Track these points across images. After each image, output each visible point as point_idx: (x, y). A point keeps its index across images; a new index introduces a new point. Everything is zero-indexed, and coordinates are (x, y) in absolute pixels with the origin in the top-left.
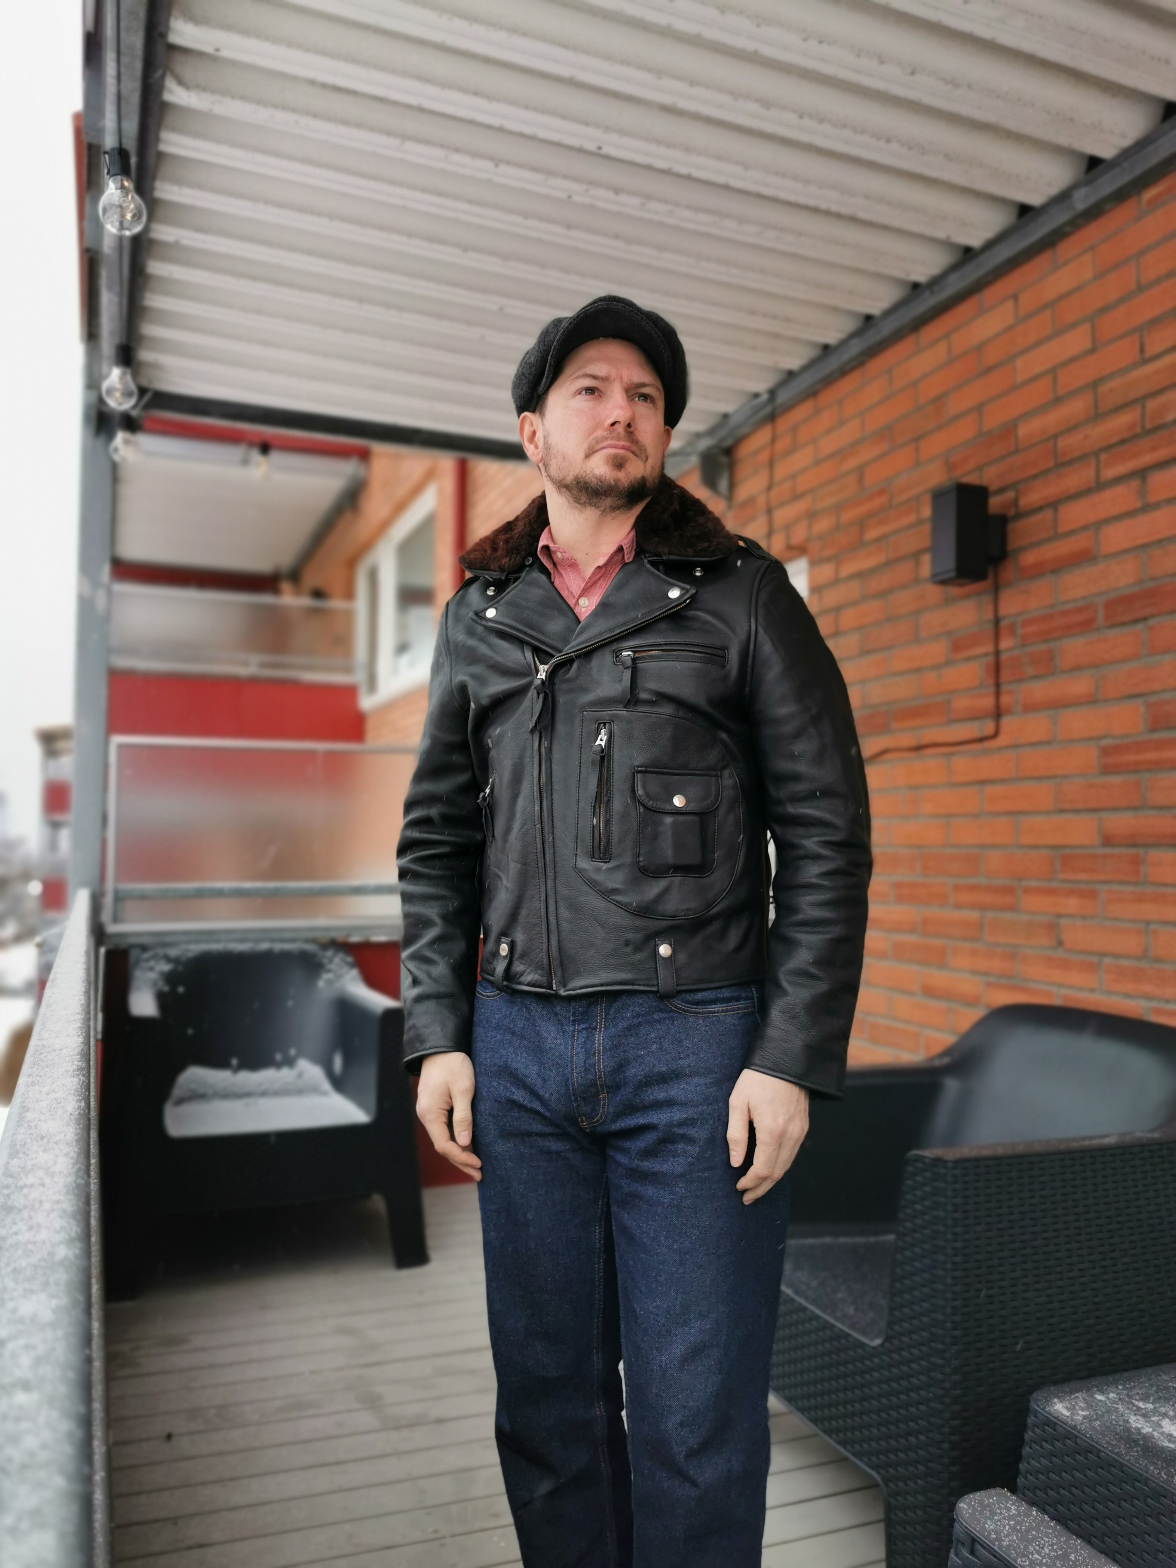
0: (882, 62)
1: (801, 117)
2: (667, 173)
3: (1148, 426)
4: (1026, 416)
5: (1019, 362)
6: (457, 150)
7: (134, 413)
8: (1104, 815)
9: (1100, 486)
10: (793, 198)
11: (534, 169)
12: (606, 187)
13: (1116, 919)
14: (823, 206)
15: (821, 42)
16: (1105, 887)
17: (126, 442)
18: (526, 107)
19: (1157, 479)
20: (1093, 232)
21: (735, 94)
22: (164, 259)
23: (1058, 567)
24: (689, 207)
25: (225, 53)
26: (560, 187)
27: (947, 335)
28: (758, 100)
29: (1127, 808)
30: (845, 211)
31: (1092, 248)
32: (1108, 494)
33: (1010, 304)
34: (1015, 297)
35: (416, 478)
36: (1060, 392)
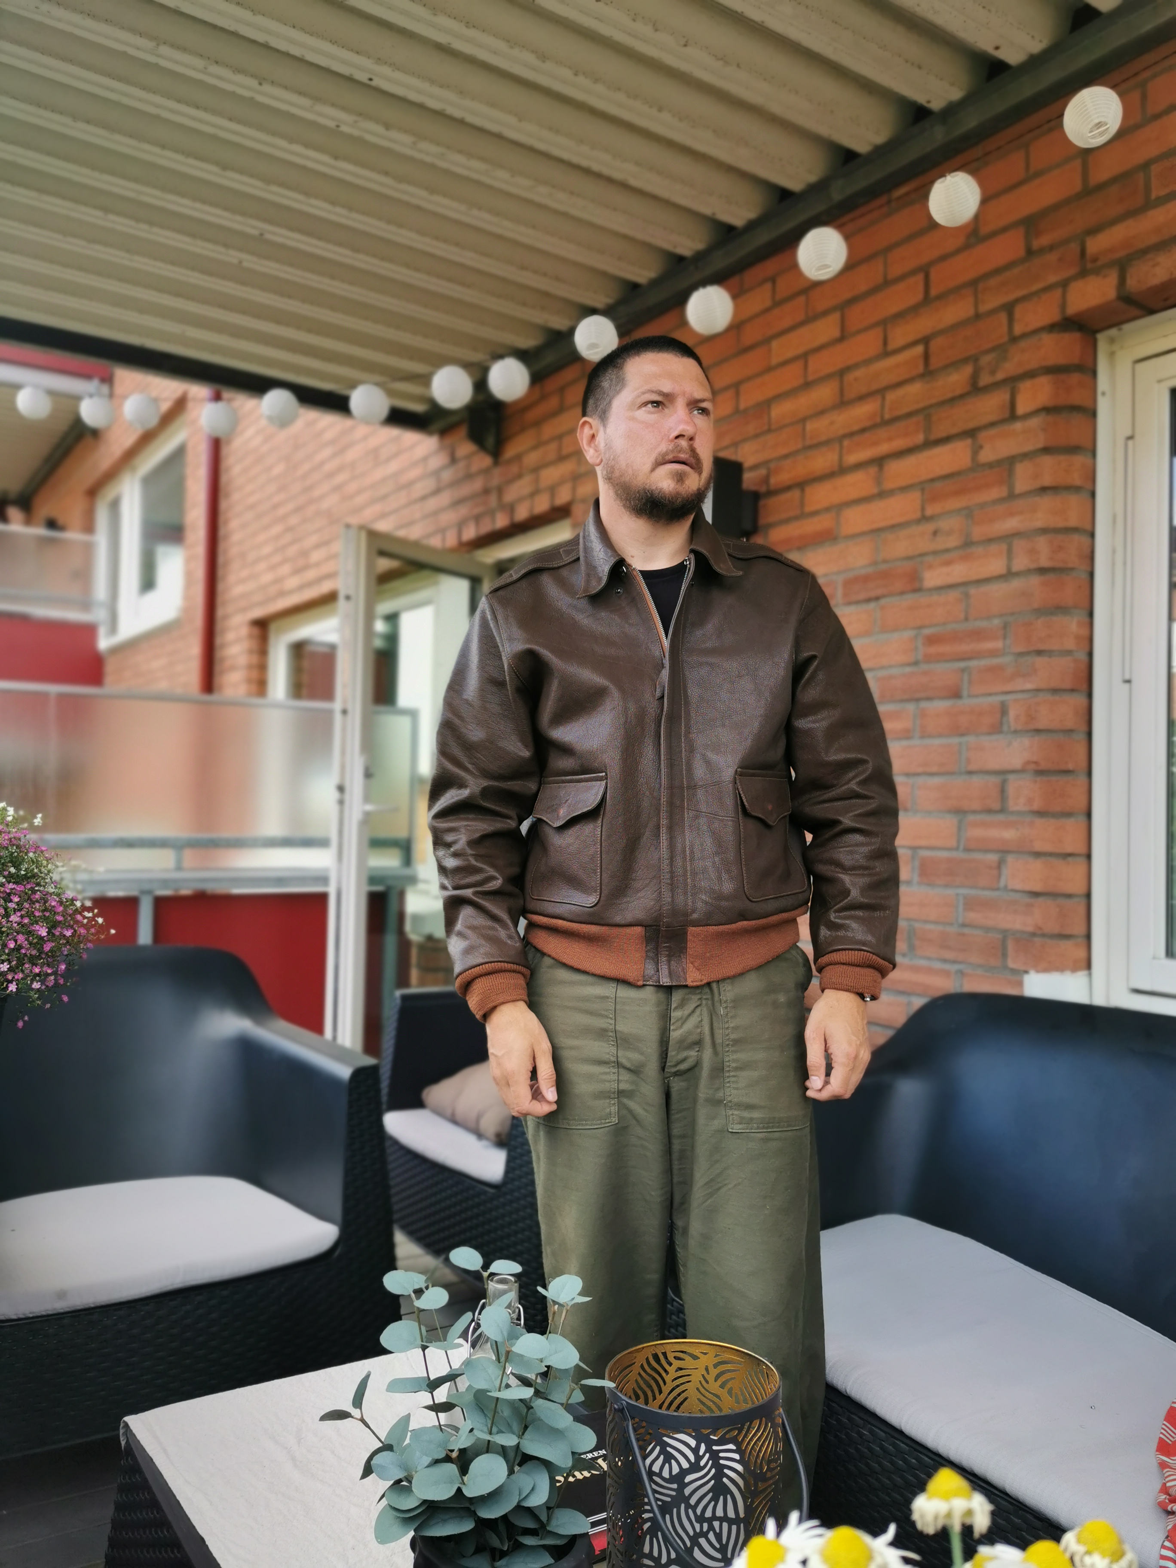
0: (656, 30)
1: (576, 74)
2: (439, 114)
3: (887, 416)
4: (780, 397)
5: (775, 344)
6: (218, 62)
9: (842, 470)
10: (565, 156)
11: (300, 93)
12: (378, 121)
14: (595, 167)
19: (892, 467)
21: (512, 42)
23: (804, 544)
24: (460, 152)
26: (327, 115)
28: (533, 51)
30: (617, 175)
32: (851, 478)
33: (768, 286)
34: (773, 280)
35: (165, 406)
36: (811, 378)
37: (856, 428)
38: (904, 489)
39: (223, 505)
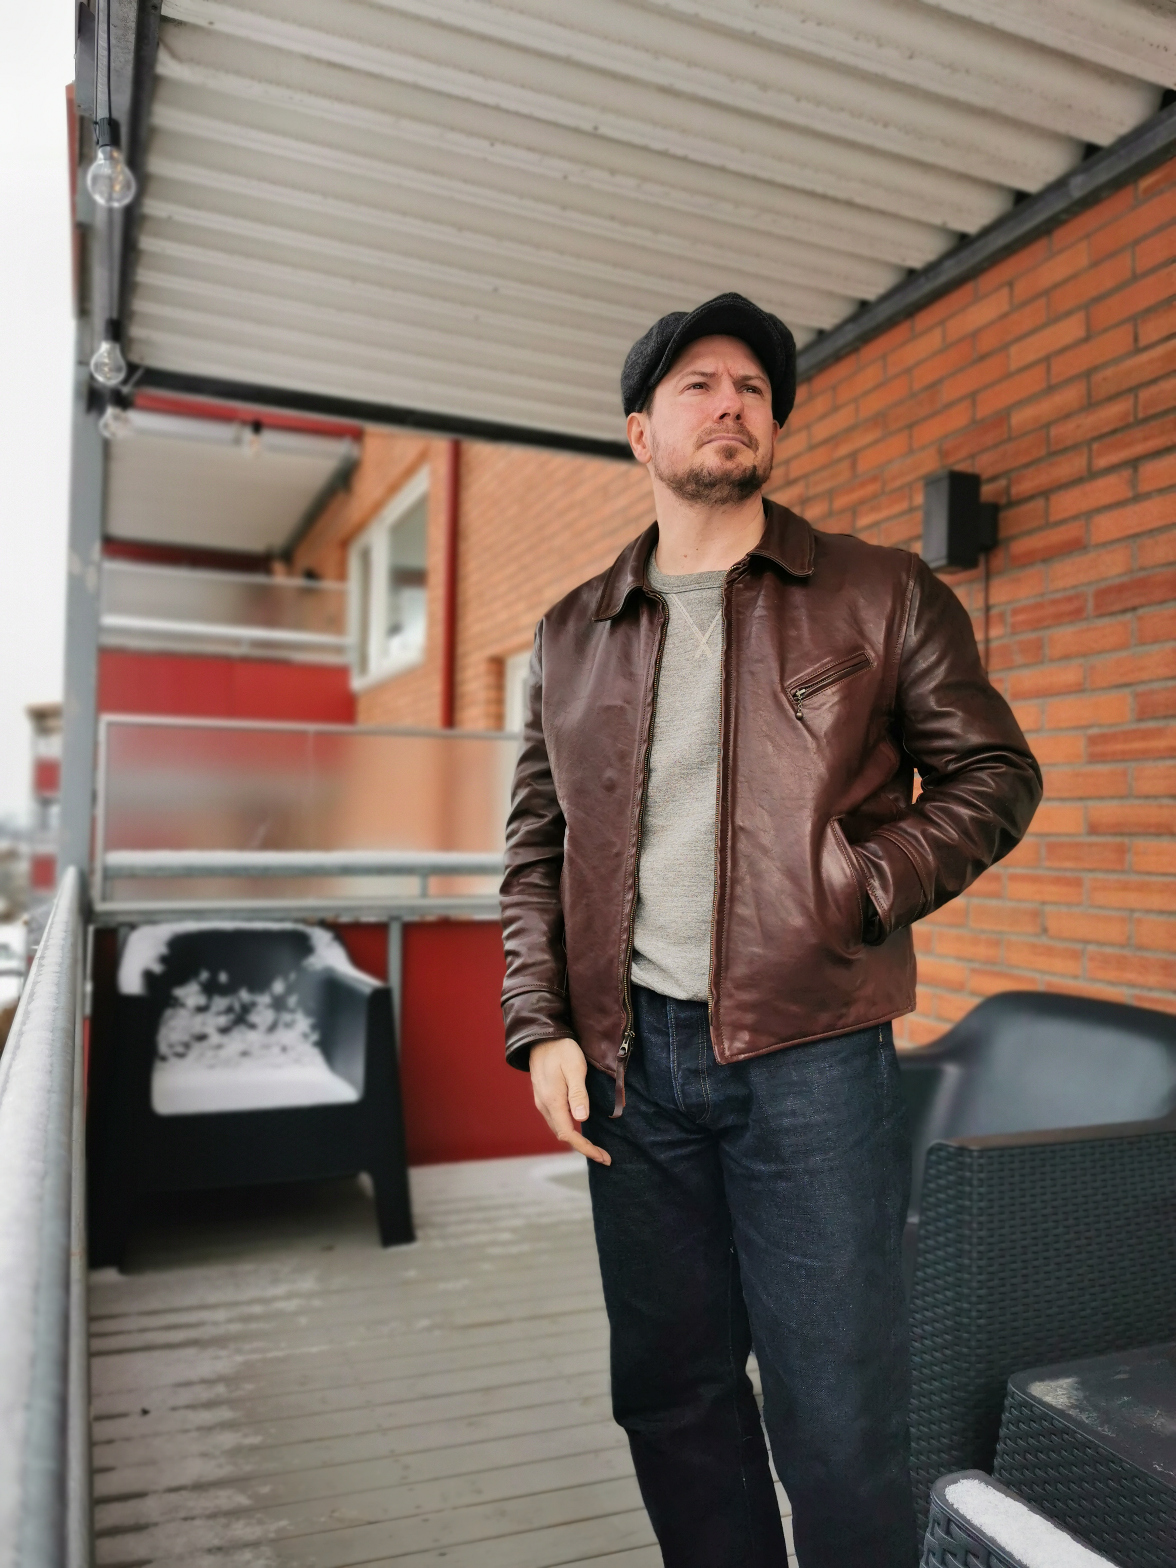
0: (880, 45)
1: (798, 99)
2: (664, 154)
3: (1141, 415)
4: (1020, 404)
5: (1013, 350)
6: (452, 129)
7: (126, 390)
8: (1090, 803)
9: (1092, 475)
11: (531, 149)
12: (603, 168)
15: (819, 24)
16: (1090, 875)
17: (116, 418)
18: (523, 86)
19: (1149, 469)
20: (1089, 220)
21: (732, 76)
22: (157, 235)
23: (1049, 555)
24: (685, 189)
25: (218, 26)
26: (555, 167)
27: (942, 322)
28: (755, 82)
29: (1112, 797)
31: (1088, 236)
32: (1101, 483)
33: (1005, 291)
36: (1054, 381)
37: (1106, 429)
39: (463, 547)
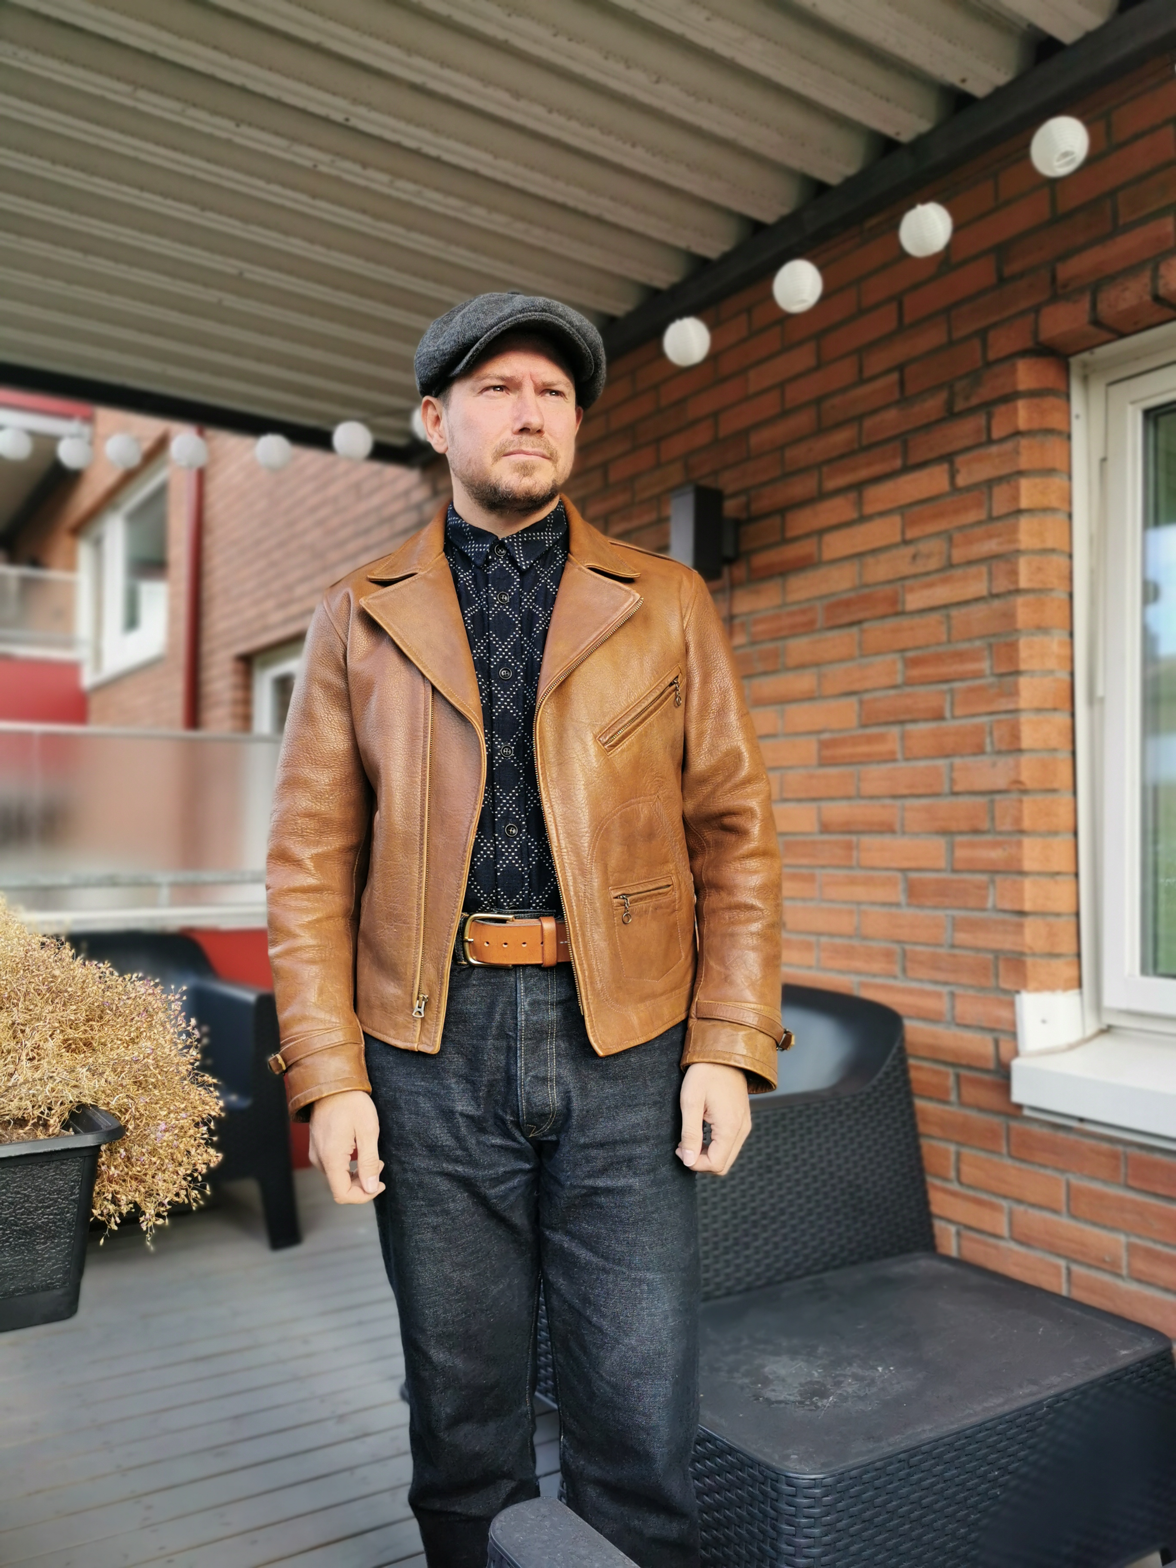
0: (628, 67)
1: (550, 111)
2: (416, 153)
3: (865, 442)
4: (759, 425)
5: (752, 374)
6: (195, 105)
8: (823, 804)
9: (822, 496)
10: (541, 192)
11: (277, 133)
12: (354, 160)
13: (832, 901)
14: (571, 203)
15: (570, 40)
16: (822, 871)
19: (873, 492)
21: (486, 81)
23: (785, 570)
24: (437, 189)
26: (305, 155)
28: (508, 90)
29: (843, 798)
30: (593, 211)
32: (830, 504)
33: (744, 317)
34: (749, 310)
35: (147, 445)
36: (788, 406)
37: (835, 454)
38: (882, 514)
39: (208, 541)
